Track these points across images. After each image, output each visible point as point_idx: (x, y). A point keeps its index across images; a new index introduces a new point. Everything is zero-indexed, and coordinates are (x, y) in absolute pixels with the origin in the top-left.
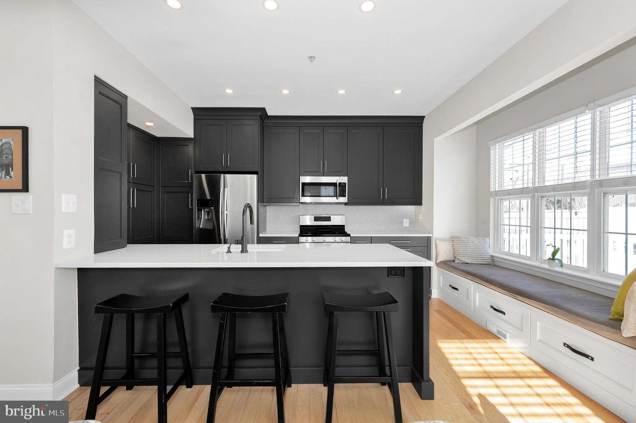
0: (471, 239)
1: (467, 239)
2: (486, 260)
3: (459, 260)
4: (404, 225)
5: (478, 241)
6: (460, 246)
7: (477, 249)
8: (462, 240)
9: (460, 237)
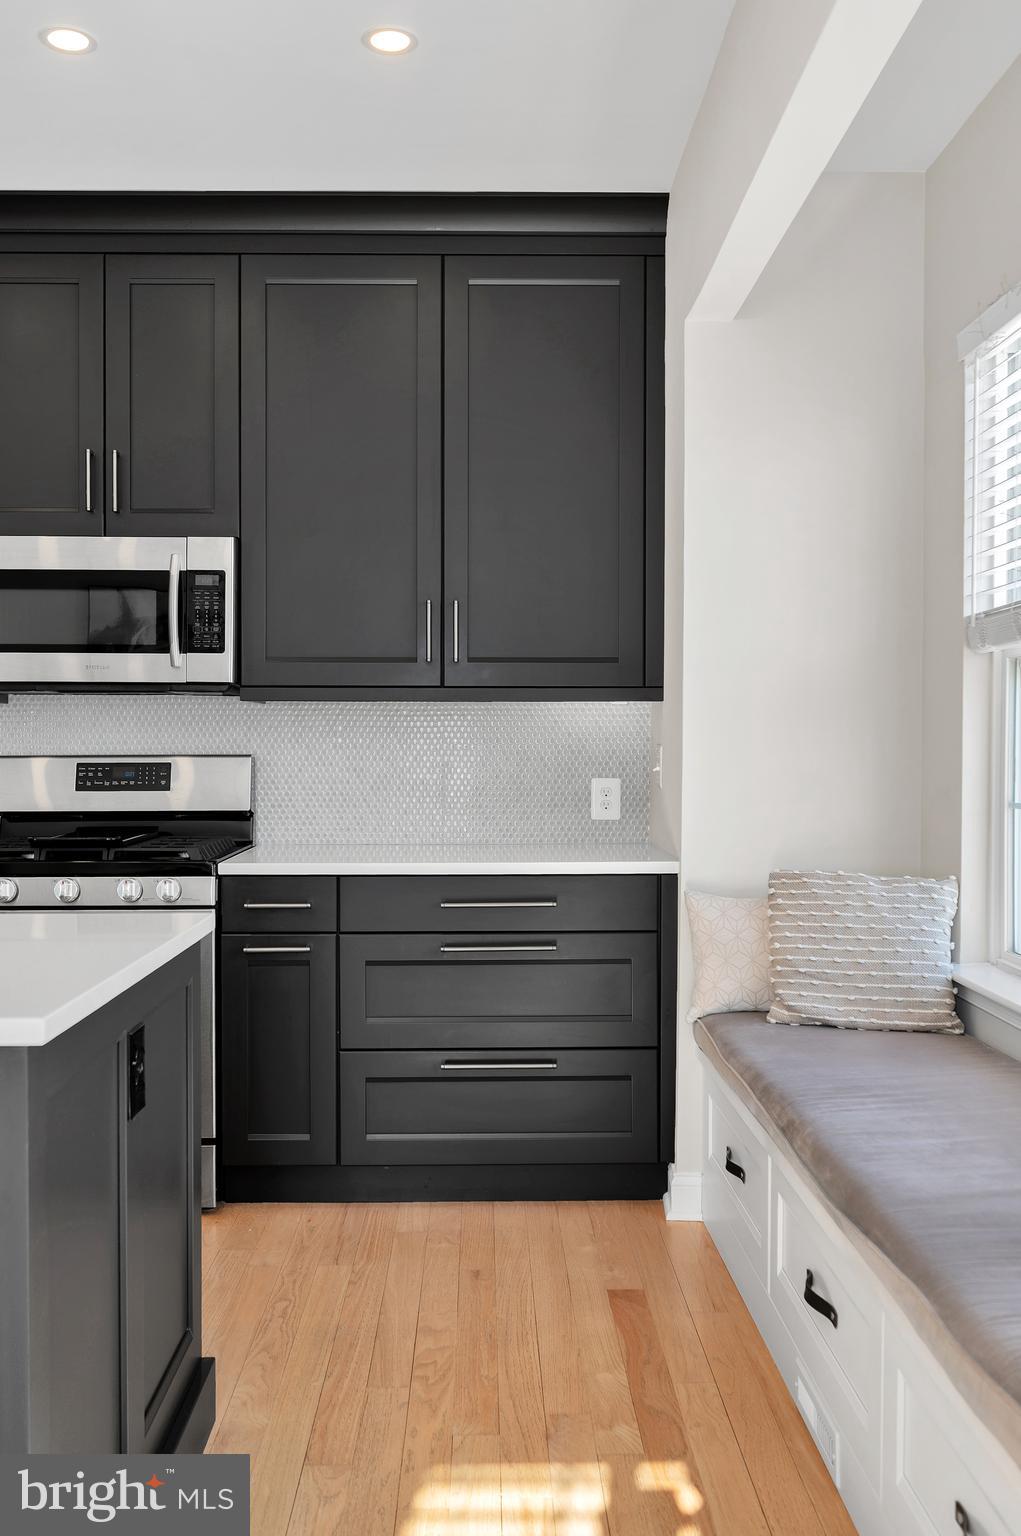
0: (861, 888)
1: (839, 887)
2: (923, 1005)
3: (789, 1008)
4: (597, 813)
5: (894, 900)
6: (799, 929)
7: (883, 942)
8: (815, 896)
9: (807, 876)
